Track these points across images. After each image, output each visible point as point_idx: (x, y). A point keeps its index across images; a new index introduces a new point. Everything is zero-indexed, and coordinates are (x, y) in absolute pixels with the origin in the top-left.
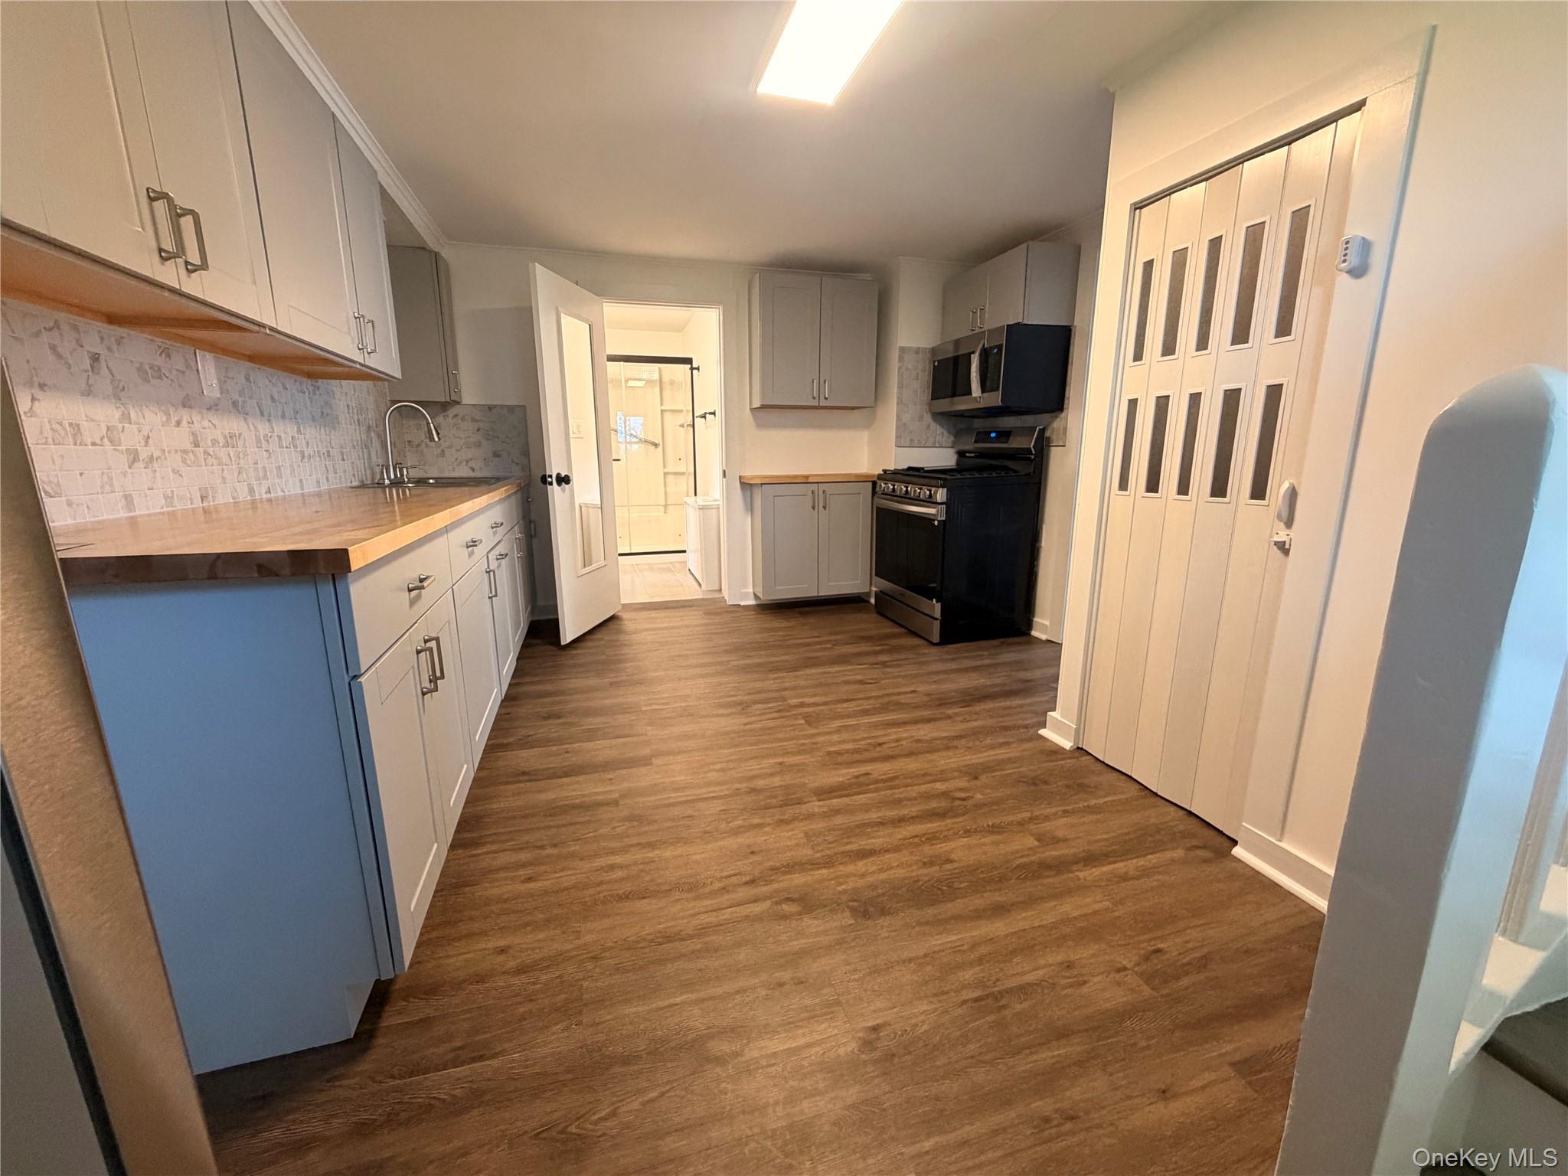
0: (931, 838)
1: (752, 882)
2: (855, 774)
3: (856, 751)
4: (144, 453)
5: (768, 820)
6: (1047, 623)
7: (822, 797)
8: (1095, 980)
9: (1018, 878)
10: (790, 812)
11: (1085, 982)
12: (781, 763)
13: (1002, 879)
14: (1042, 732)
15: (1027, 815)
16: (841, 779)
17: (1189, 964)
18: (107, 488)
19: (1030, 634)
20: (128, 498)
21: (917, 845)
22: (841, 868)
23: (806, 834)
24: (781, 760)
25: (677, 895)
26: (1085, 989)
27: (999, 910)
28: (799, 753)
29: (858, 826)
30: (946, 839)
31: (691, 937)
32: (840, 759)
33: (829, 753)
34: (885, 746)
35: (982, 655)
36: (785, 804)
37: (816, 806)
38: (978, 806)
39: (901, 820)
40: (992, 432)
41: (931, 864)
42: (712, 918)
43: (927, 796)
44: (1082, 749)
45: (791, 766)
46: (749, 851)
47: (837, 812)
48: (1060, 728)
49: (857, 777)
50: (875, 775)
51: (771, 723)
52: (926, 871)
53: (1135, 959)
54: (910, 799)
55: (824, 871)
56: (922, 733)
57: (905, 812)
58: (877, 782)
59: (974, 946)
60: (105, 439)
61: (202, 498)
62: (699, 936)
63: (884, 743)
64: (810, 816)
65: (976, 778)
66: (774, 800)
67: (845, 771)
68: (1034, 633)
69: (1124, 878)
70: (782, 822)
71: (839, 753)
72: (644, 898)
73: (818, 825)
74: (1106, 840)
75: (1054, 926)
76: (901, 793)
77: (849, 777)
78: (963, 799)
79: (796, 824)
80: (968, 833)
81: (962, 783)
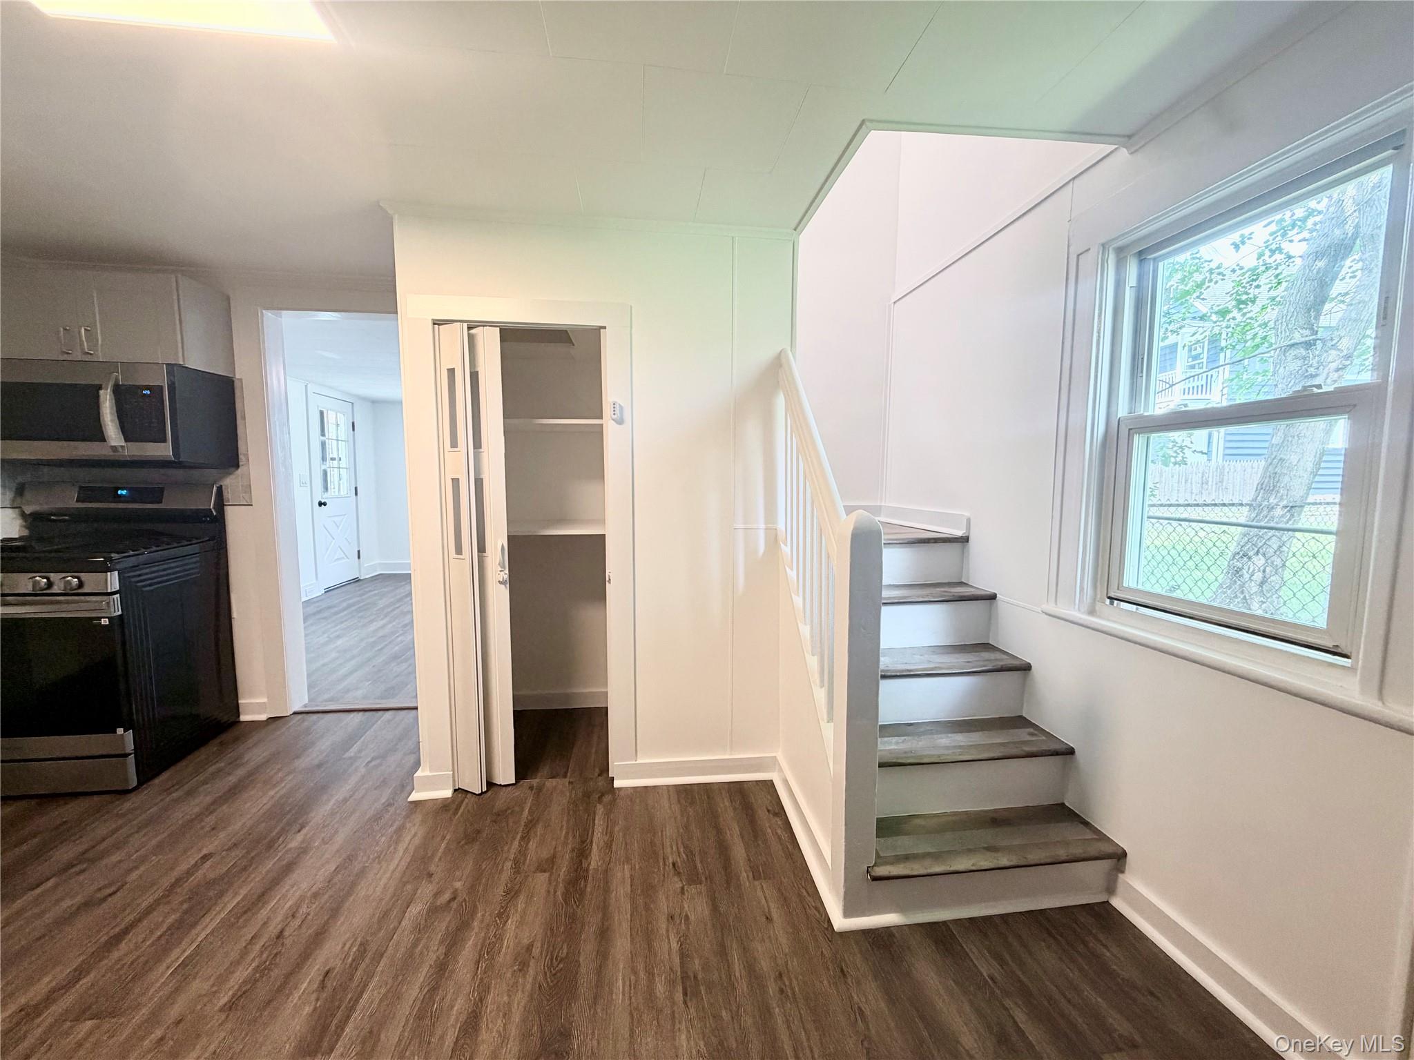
0: (488, 951)
6: (264, 700)
8: (686, 908)
9: (578, 907)
11: (687, 916)
13: (573, 918)
14: (414, 797)
15: (509, 864)
19: (239, 722)
21: (490, 967)
26: (692, 918)
27: (604, 934)
30: (499, 938)
35: (220, 770)
38: (472, 889)
39: (442, 969)
40: (122, 489)
41: (523, 967)
43: (422, 929)
44: (459, 789)
48: (431, 783)
50: (337, 964)
52: (531, 971)
53: (676, 879)
54: (415, 945)
57: (432, 958)
59: (634, 971)
63: (281, 933)
65: (430, 875)
67: (294, 999)
68: (243, 718)
69: (609, 845)
71: (242, 994)
74: (567, 833)
75: (634, 908)
77: (312, 998)
78: (454, 899)
80: (502, 915)
81: (427, 890)
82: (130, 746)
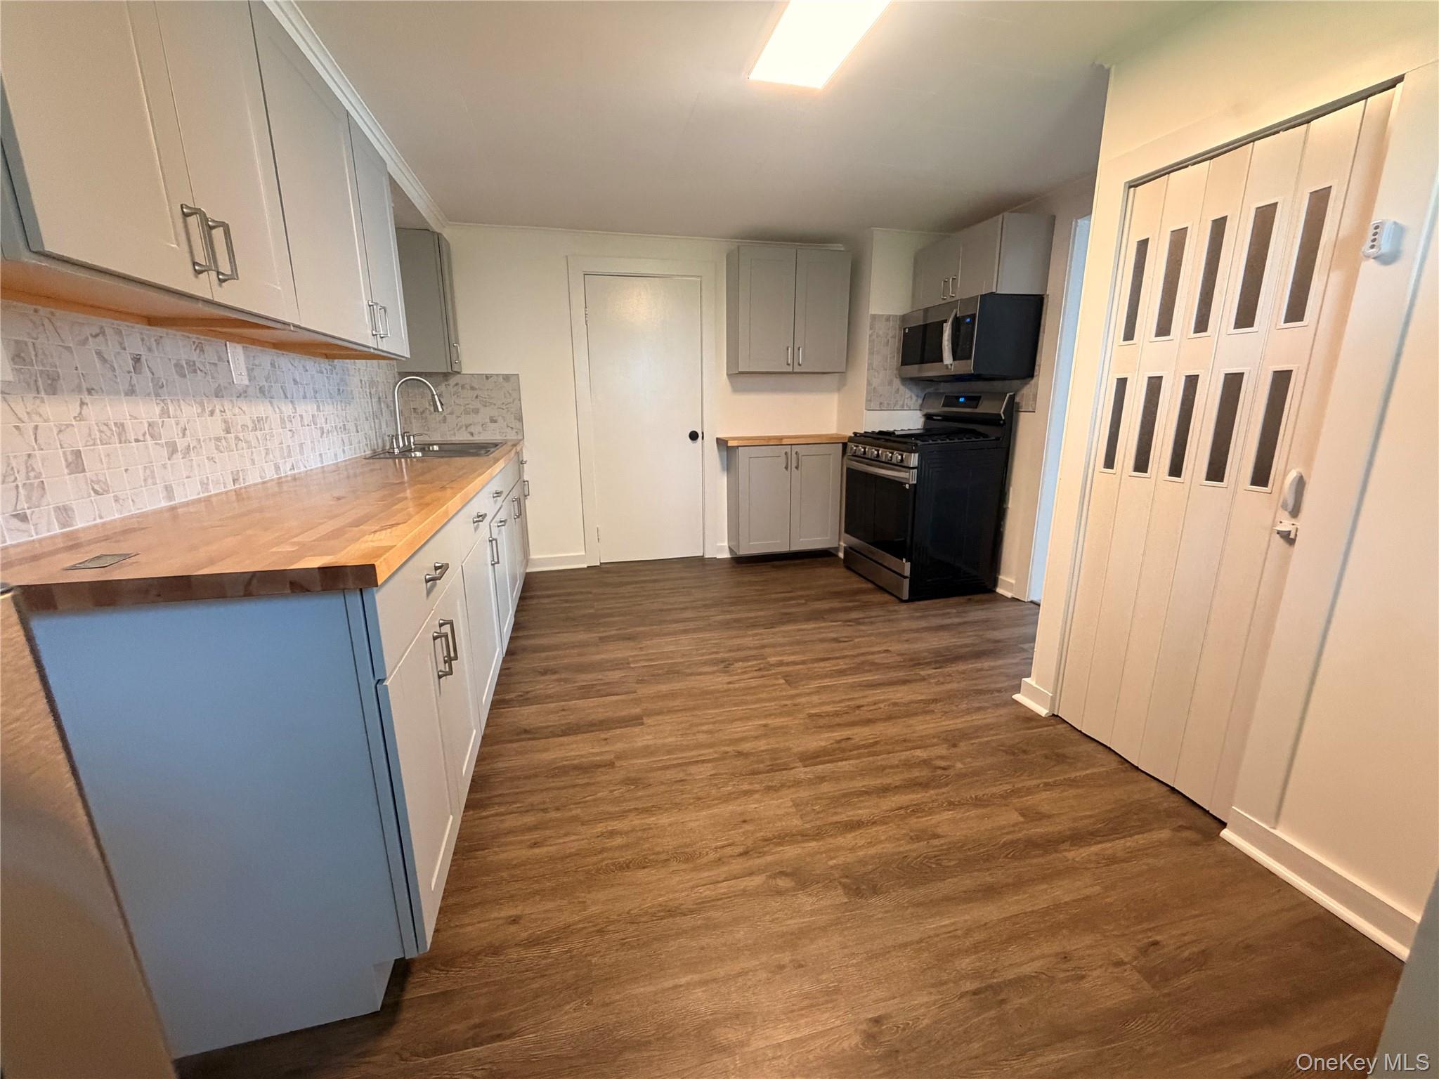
0: (917, 810)
1: (745, 854)
2: (839, 738)
3: (836, 714)
4: (181, 444)
5: (757, 786)
6: (1013, 581)
7: (807, 763)
8: (1095, 973)
9: (1006, 857)
10: (779, 777)
11: (1083, 977)
12: (765, 726)
13: (989, 858)
14: (1017, 697)
15: (1009, 787)
16: (823, 744)
17: (1188, 959)
18: (150, 481)
19: (995, 592)
20: (168, 489)
21: (903, 818)
22: (831, 840)
23: (796, 805)
24: (763, 722)
25: (674, 866)
26: (1085, 985)
27: (989, 892)
28: (781, 715)
29: (844, 795)
30: (931, 812)
31: (691, 912)
32: (822, 722)
33: (810, 716)
34: (865, 708)
35: (949, 613)
36: (773, 769)
37: (801, 772)
38: (961, 776)
39: (885, 790)
40: (962, 397)
41: (917, 839)
42: (707, 892)
43: (908, 765)
44: (1057, 716)
45: (774, 729)
46: (741, 819)
47: (821, 779)
48: (1034, 694)
49: (839, 742)
50: (857, 740)
51: (753, 683)
52: (915, 846)
53: (1132, 951)
54: (891, 767)
55: (814, 844)
56: (899, 695)
57: (888, 780)
58: (859, 747)
59: (968, 932)
60: (148, 436)
61: (234, 481)
62: (698, 911)
63: (863, 706)
64: (797, 783)
65: (955, 746)
66: (761, 766)
67: (827, 735)
68: (1000, 590)
69: (1112, 860)
70: (769, 789)
71: (819, 715)
72: (644, 868)
73: (804, 794)
74: (1091, 816)
75: (1046, 912)
76: (883, 759)
77: (832, 742)
78: (944, 769)
79: (784, 792)
80: (952, 805)
81: (942, 750)
82: (907, 572)
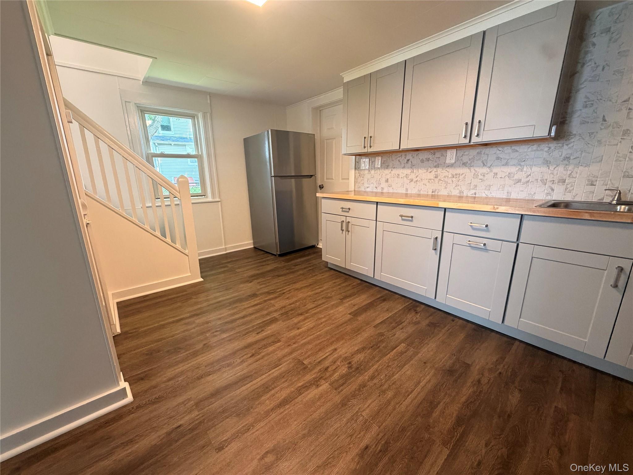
1: (284, 293)
2: (263, 332)
3: (265, 346)
4: (415, 180)
7: (274, 318)
10: (283, 311)
12: (298, 329)
16: (269, 327)
23: (275, 306)
24: (300, 330)
28: (294, 337)
29: (259, 311)
32: (272, 339)
33: (279, 341)
34: (249, 355)
36: (286, 313)
37: (275, 315)
42: (288, 287)
45: (294, 328)
47: (268, 314)
49: (262, 331)
58: (253, 331)
64: (276, 311)
67: (269, 332)
70: (284, 307)
71: (274, 342)
73: (272, 309)
77: (265, 330)
79: (279, 307)
